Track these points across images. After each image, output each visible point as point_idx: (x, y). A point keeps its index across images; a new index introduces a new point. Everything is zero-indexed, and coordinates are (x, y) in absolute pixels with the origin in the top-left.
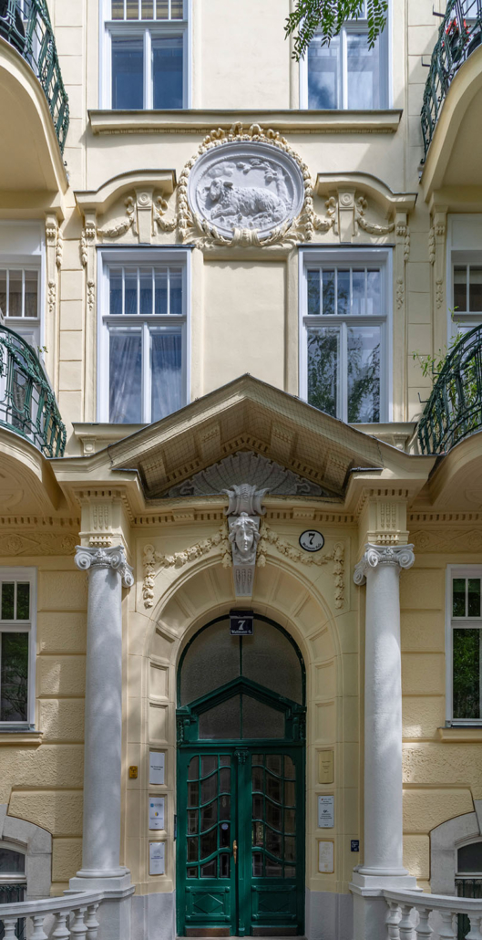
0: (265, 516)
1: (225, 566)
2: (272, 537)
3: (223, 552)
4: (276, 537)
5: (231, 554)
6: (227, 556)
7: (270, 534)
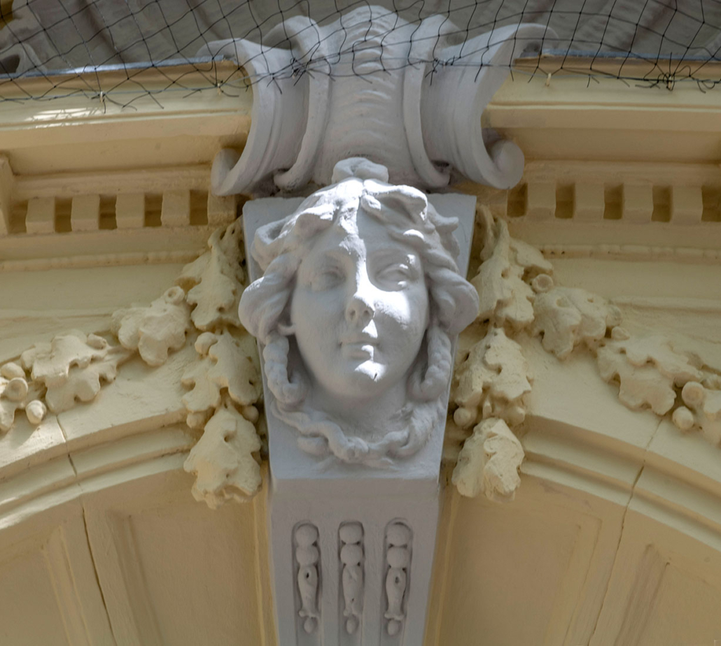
0: (518, 200)
1: (207, 483)
2: (571, 317)
3: (197, 401)
4: (601, 315)
5: (257, 413)
6: (225, 421)
7: (552, 298)
